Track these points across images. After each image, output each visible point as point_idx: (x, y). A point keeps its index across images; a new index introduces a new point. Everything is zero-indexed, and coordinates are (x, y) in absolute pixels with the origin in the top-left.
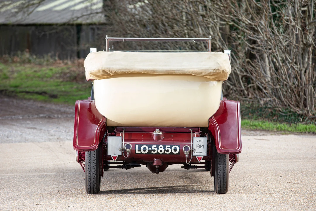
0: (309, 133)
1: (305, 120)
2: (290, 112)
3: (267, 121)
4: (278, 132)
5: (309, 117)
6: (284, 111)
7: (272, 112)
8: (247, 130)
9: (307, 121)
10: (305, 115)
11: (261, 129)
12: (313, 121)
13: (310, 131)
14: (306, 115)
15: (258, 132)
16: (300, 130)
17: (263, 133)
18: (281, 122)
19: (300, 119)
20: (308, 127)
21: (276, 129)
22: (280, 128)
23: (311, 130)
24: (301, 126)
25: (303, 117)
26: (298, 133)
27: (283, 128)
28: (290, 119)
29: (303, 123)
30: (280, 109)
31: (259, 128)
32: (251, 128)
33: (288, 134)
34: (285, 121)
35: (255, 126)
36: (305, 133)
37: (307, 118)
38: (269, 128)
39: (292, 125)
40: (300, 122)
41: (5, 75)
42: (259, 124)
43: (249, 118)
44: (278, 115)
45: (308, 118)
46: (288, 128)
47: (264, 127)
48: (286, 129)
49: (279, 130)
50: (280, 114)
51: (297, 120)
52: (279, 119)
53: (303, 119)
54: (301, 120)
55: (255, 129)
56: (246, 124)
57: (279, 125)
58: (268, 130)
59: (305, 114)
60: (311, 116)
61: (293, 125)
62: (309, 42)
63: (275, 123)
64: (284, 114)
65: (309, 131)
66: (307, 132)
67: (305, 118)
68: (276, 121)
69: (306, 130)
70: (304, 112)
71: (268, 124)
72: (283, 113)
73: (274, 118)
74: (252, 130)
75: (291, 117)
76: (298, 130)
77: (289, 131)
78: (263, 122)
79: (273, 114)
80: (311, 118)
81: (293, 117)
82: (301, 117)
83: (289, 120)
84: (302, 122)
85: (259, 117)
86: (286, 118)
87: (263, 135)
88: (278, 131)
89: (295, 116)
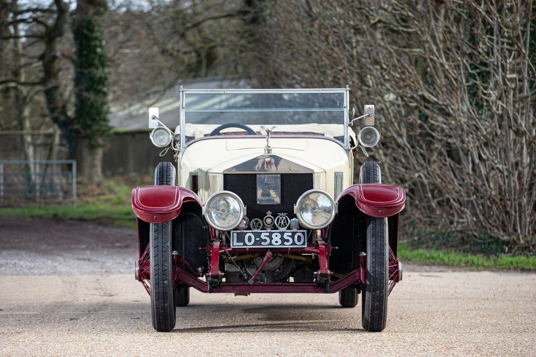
0: (515, 269)
1: (513, 251)
2: (491, 237)
3: (453, 252)
4: (466, 268)
5: (519, 246)
6: (482, 236)
7: (463, 238)
8: (419, 265)
9: (516, 251)
10: (513, 243)
11: (442, 263)
12: (526, 252)
13: (518, 267)
14: (515, 243)
15: (434, 268)
16: (503, 265)
17: (442, 268)
18: (474, 253)
19: (505, 249)
20: (515, 259)
21: (465, 263)
22: (470, 262)
23: (519, 265)
24: (505, 258)
25: (509, 246)
26: (498, 269)
27: (476, 261)
28: (489, 248)
29: (510, 254)
30: (476, 234)
31: (438, 261)
32: (426, 262)
33: (480, 271)
34: (482, 251)
35: (433, 258)
36: (510, 269)
37: (516, 248)
38: (454, 261)
39: (491, 257)
40: (505, 253)
41: (119, 198)
42: (439, 255)
43: (427, 248)
44: (472, 242)
45: (518, 248)
46: (484, 262)
47: (446, 260)
48: (480, 263)
49: (469, 265)
50: (474, 241)
51: (499, 250)
52: (473, 248)
53: (510, 249)
54: (507, 250)
55: (431, 262)
56: (419, 256)
57: (470, 257)
58: (452, 265)
59: (514, 241)
60: (522, 244)
61: (493, 257)
62: (520, 128)
63: (465, 254)
64: (480, 241)
65: (516, 267)
66: (512, 268)
67: (513, 246)
68: (468, 252)
69: (511, 265)
70: (512, 238)
71: (454, 256)
72: (481, 239)
73: (466, 247)
74: (427, 265)
75: (491, 245)
76: (500, 265)
77: (484, 266)
78: (446, 253)
79: (463, 242)
80: (522, 247)
81: (494, 246)
82: (507, 246)
83: (488, 250)
84: (508, 253)
85: (443, 247)
86: (483, 246)
87: (441, 271)
88: (467, 266)
89: (498, 245)
